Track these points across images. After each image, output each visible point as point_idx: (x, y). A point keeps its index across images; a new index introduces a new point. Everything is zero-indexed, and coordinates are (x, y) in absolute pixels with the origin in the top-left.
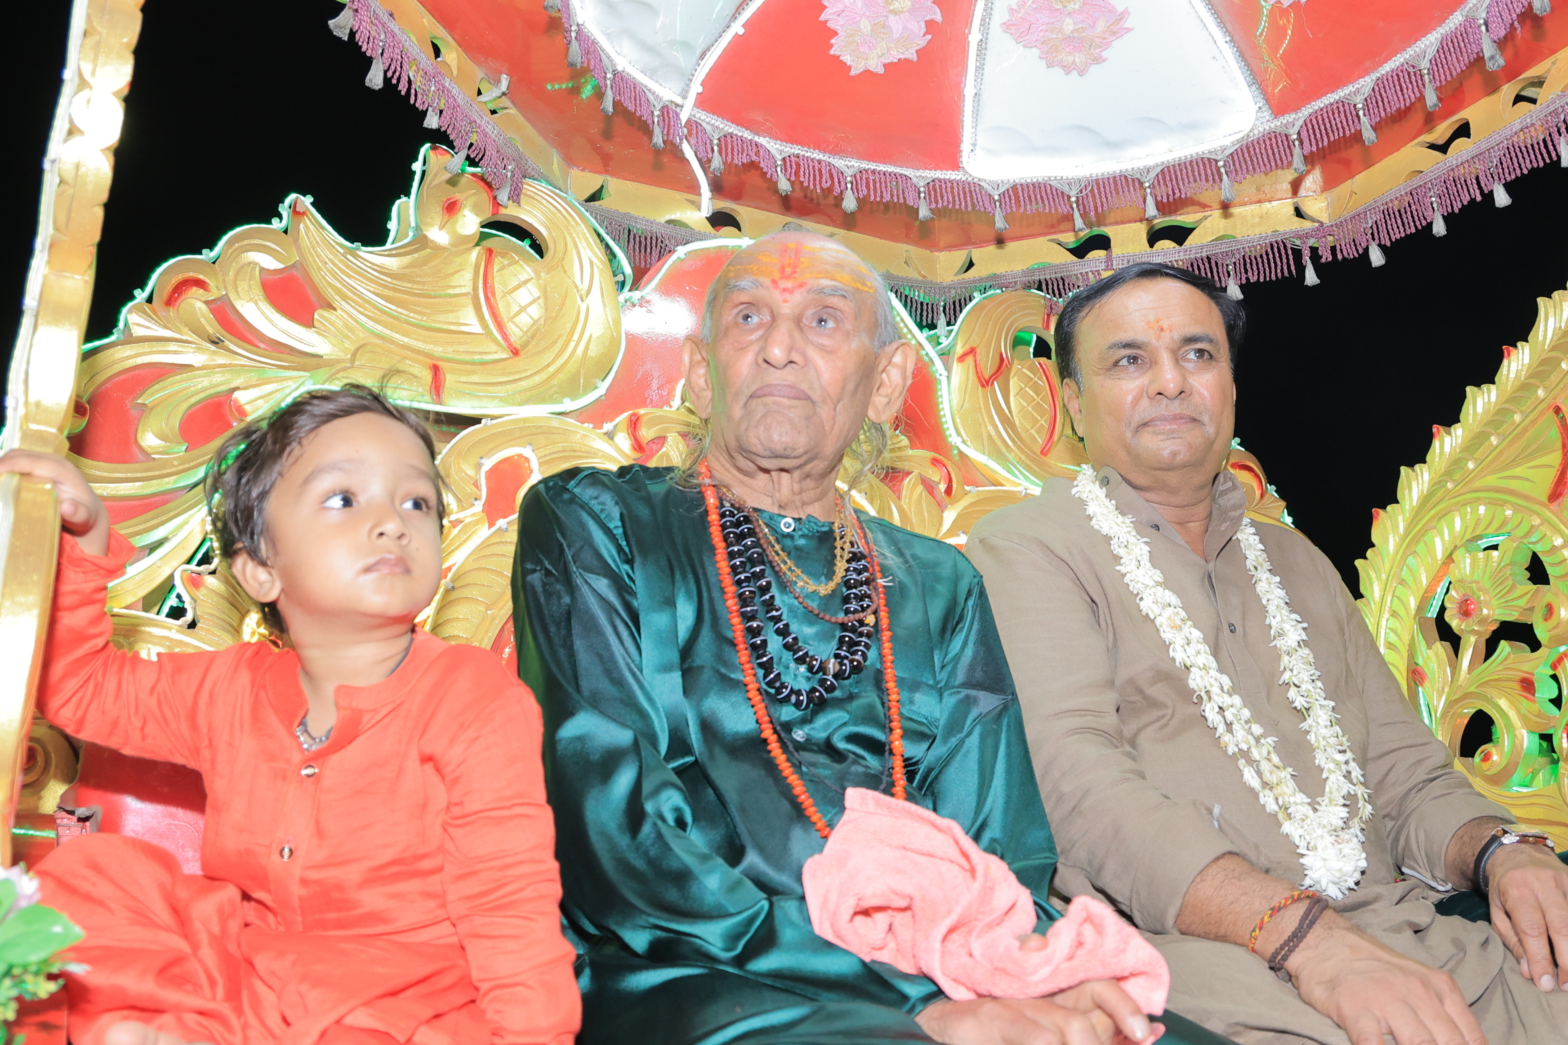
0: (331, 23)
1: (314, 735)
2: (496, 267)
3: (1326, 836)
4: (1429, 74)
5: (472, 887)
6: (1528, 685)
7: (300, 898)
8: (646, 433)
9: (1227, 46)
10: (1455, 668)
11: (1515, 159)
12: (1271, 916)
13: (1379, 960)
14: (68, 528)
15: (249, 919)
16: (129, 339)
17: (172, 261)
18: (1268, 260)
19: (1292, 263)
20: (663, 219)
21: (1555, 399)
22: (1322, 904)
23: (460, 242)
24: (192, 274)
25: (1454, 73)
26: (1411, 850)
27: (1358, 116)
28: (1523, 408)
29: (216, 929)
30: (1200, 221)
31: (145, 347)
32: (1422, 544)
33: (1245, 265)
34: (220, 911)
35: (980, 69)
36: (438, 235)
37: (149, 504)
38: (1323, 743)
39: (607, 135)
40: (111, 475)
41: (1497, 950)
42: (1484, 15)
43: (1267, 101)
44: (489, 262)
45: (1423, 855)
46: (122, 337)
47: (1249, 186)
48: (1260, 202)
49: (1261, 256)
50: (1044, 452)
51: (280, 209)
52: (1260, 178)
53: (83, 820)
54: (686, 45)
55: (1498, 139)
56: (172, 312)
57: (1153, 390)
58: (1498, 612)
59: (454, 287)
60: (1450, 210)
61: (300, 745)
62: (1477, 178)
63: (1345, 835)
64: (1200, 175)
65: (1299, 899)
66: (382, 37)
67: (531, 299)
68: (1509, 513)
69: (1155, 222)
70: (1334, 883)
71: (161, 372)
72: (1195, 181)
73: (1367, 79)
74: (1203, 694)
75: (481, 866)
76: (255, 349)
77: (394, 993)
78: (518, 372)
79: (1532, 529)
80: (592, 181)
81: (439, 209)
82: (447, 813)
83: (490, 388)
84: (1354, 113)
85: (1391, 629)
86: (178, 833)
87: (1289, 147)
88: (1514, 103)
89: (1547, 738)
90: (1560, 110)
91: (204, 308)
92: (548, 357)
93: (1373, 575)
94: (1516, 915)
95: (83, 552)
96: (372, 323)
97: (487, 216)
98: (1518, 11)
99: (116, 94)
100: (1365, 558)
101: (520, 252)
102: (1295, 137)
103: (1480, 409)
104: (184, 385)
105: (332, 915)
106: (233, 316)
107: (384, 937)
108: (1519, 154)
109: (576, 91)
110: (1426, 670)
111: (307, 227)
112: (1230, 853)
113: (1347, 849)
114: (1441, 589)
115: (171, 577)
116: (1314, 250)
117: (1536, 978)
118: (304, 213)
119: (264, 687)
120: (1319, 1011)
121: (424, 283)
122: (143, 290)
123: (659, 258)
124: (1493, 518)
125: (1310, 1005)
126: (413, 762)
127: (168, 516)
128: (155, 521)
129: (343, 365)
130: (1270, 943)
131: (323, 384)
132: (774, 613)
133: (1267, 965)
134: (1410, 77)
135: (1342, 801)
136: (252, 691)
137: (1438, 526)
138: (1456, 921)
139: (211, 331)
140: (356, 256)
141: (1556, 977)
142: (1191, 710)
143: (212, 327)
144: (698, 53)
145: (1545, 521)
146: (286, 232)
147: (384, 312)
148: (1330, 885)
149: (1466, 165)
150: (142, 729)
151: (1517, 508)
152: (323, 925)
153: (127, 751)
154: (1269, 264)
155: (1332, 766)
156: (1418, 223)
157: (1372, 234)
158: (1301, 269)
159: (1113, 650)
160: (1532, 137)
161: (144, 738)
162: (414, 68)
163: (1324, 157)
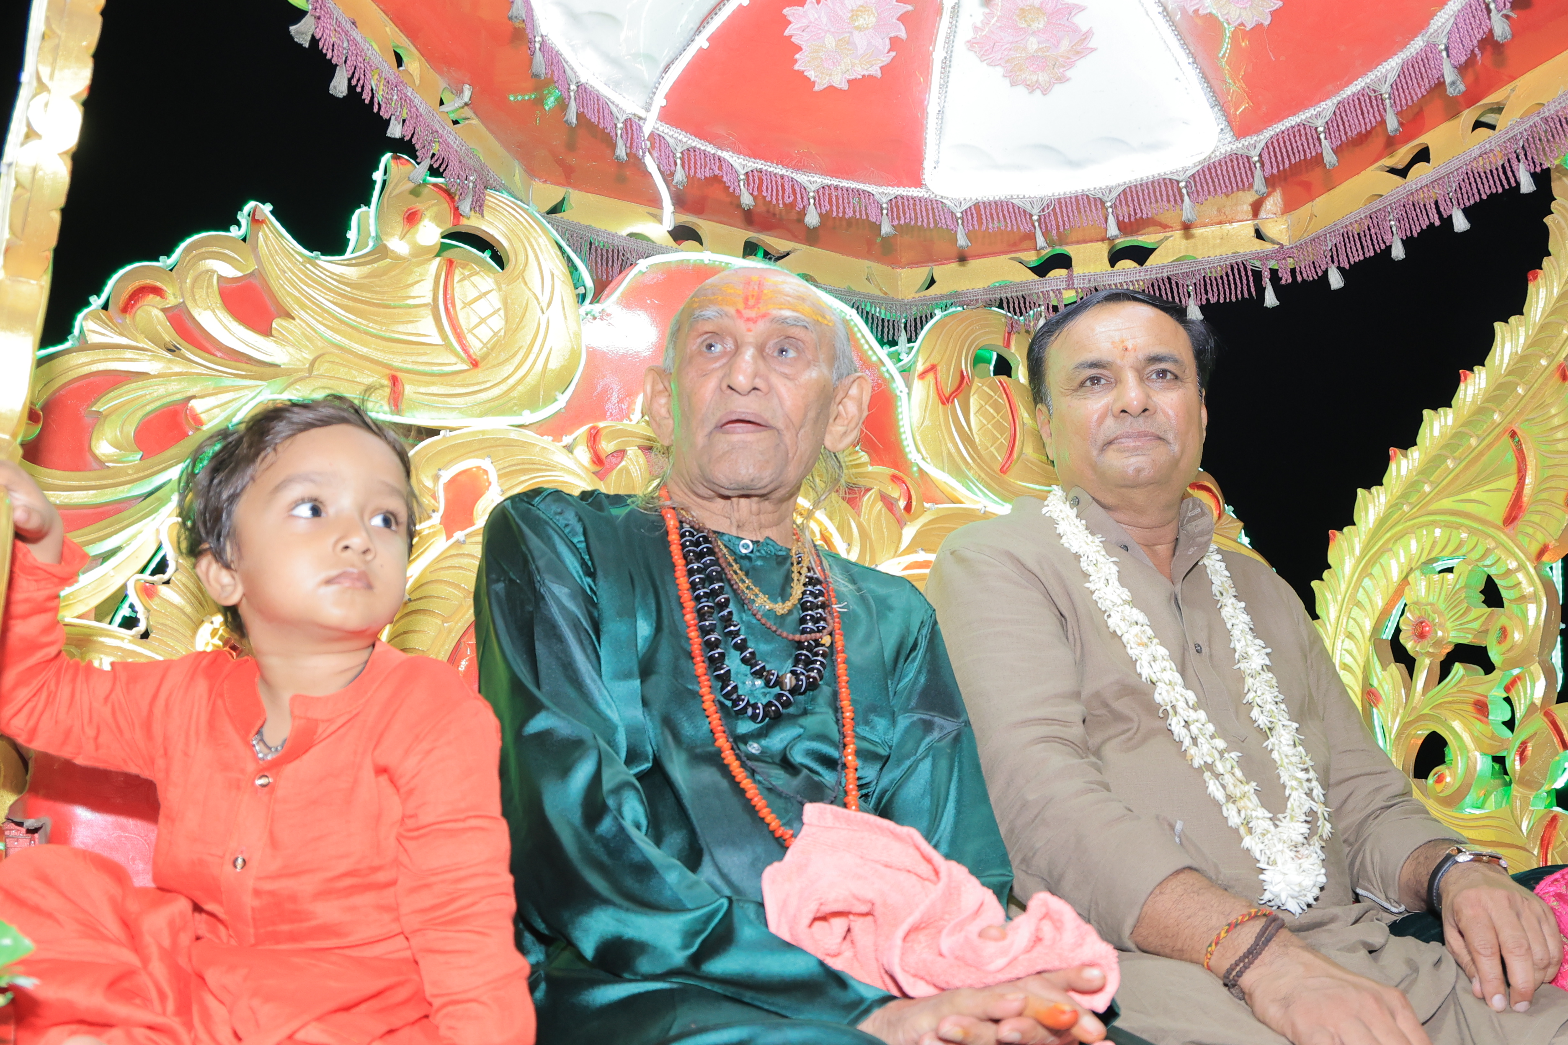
0: (293, 29)
1: (270, 744)
2: (457, 277)
3: (1287, 851)
4: (1390, 98)
5: (425, 899)
6: (1481, 708)
7: (253, 909)
8: (607, 446)
9: (1191, 66)
10: (1409, 689)
11: (1473, 184)
12: (1228, 931)
13: (1332, 977)
14: (21, 535)
15: (201, 933)
16: (84, 346)
17: (128, 268)
18: (1229, 281)
19: (1252, 285)
20: (624, 232)
21: (1510, 423)
22: (1278, 922)
23: (421, 254)
24: (149, 282)
25: (1415, 98)
26: (1366, 871)
27: (1319, 139)
28: (1480, 432)
29: (166, 943)
30: (1161, 242)
31: (101, 354)
32: (1378, 565)
33: (1205, 285)
34: (171, 924)
35: (944, 85)
36: (398, 245)
37: (103, 513)
38: (1286, 760)
39: (571, 147)
40: (64, 483)
41: (1449, 970)
42: (1445, 41)
43: (1229, 123)
44: (449, 273)
45: (1378, 876)
46: (77, 344)
47: (1210, 209)
48: (1220, 223)
49: (1222, 277)
50: (1003, 470)
51: (239, 217)
52: (1220, 199)
53: (32, 831)
54: (650, 59)
55: (1457, 164)
56: (128, 319)
57: (1118, 407)
58: (1452, 634)
59: (414, 297)
60: (1409, 234)
61: (255, 755)
62: (1436, 203)
63: (1303, 851)
64: (1161, 195)
65: (1256, 917)
66: (345, 45)
67: (492, 311)
68: (1464, 535)
69: (1117, 241)
70: (1293, 897)
71: (117, 379)
72: (1157, 201)
73: (1329, 102)
74: (1169, 708)
75: (433, 879)
76: (212, 357)
77: (347, 1008)
78: (477, 384)
79: (1487, 553)
80: (554, 193)
81: (400, 219)
82: (401, 825)
83: (449, 400)
84: (1315, 136)
85: (1346, 651)
86: (129, 846)
87: (1251, 169)
88: (1474, 129)
89: (1499, 760)
90: (1519, 136)
91: (161, 315)
92: (508, 369)
93: (1329, 596)
94: (1470, 934)
95: (35, 560)
96: (330, 333)
97: (448, 227)
98: (1479, 37)
99: (74, 98)
100: (1322, 579)
101: (481, 263)
102: (1256, 159)
103: (1436, 433)
104: (140, 393)
105: (285, 928)
106: (190, 324)
107: (337, 951)
108: (1478, 180)
109: (540, 101)
110: (1381, 692)
111: (266, 237)
112: (1190, 868)
113: (1306, 864)
114: (1396, 612)
115: (124, 587)
116: (1274, 273)
117: (1487, 998)
118: (263, 222)
119: (221, 695)
120: (1273, 1030)
121: (383, 293)
122: (98, 296)
123: (621, 272)
124: (1449, 540)
125: (1263, 1022)
126: (367, 773)
127: (122, 525)
128: (109, 530)
129: (301, 374)
130: (1224, 960)
131: (281, 393)
132: (732, 628)
133: (1221, 982)
134: (1371, 102)
135: (1304, 818)
136: (209, 699)
137: (1394, 549)
138: (1410, 941)
139: (167, 339)
140: (315, 265)
141: (1508, 996)
142: (1158, 724)
143: (169, 335)
144: (662, 65)
145: (1500, 544)
146: (244, 240)
147: (342, 322)
148: (1290, 899)
149: (1425, 190)
150: (96, 738)
151: (1472, 531)
152: (276, 938)
153: (80, 761)
154: (1229, 285)
155: (1294, 783)
156: (1377, 247)
157: (1332, 257)
158: (1261, 291)
159: (1081, 664)
160: (1491, 163)
161: (97, 748)
162: (376, 76)
163: (1285, 179)
